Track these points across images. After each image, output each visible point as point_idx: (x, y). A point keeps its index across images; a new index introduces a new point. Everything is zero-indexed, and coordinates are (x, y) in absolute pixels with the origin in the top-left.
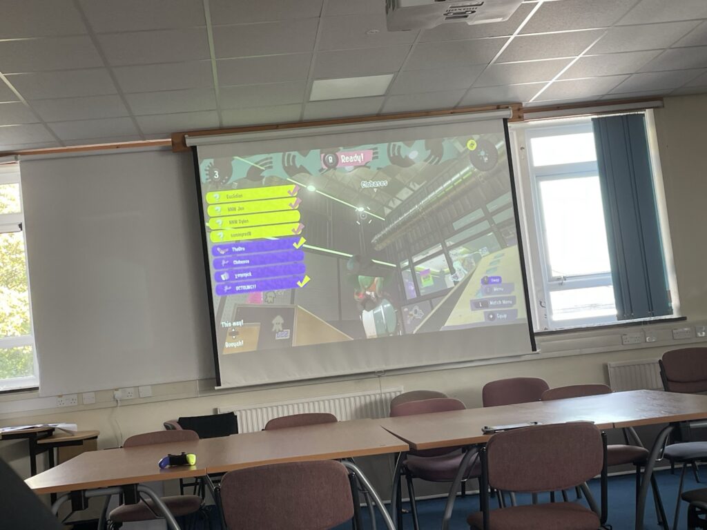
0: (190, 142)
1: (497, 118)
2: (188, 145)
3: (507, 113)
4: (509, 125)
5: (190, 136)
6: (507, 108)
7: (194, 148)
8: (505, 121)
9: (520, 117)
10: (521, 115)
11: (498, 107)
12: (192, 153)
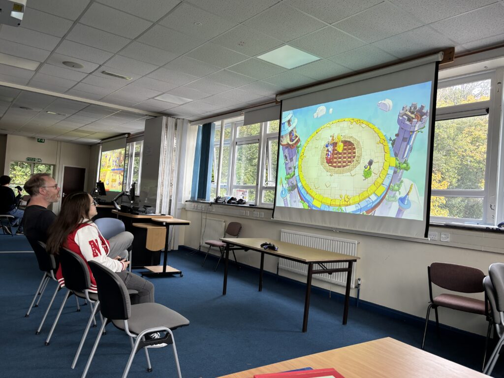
1: (430, 62)
2: (278, 101)
3: (439, 57)
5: (279, 95)
6: (439, 52)
7: (281, 101)
8: (437, 63)
9: (450, 59)
10: (451, 56)
12: (280, 104)
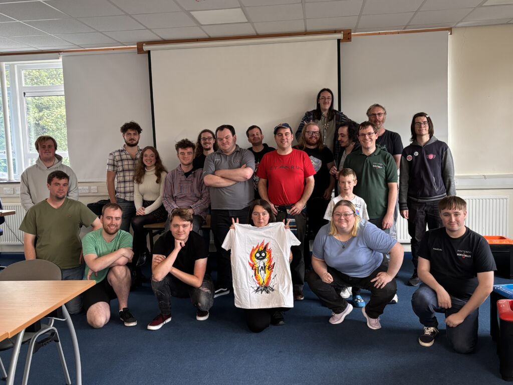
0: (146, 48)
1: (334, 39)
2: (144, 50)
3: (340, 36)
4: (341, 44)
5: (147, 44)
6: (340, 32)
7: (149, 52)
8: (339, 41)
9: (349, 39)
10: (350, 37)
11: (335, 32)
12: (147, 54)
